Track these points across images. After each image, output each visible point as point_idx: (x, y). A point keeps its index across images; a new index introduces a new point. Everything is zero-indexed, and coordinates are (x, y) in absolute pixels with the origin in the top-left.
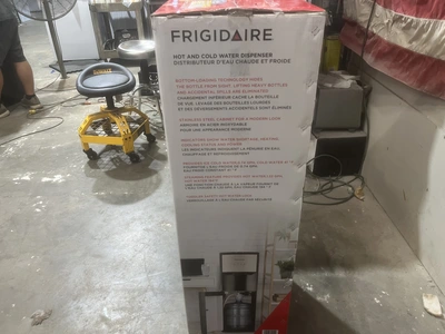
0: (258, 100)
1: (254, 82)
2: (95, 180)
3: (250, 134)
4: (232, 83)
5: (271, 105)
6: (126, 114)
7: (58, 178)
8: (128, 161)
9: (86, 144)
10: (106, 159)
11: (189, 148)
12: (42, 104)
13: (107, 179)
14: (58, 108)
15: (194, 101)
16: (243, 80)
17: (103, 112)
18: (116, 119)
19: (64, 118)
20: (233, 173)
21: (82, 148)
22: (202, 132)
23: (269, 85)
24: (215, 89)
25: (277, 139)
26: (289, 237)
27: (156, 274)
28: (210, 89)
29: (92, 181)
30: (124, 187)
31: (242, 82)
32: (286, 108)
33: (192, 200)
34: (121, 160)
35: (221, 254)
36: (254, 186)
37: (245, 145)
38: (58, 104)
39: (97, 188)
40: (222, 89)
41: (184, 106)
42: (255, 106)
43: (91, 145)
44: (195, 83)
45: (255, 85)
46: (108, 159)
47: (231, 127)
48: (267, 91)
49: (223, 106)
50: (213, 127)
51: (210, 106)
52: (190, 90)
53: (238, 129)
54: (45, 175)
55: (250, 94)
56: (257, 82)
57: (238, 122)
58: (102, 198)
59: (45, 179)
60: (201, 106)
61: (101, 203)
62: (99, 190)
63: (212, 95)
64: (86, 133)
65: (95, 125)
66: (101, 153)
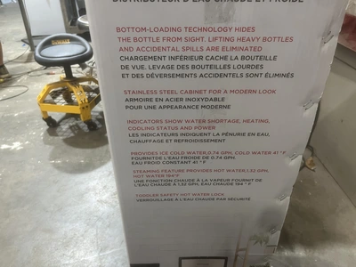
0: (245, 63)
1: (241, 35)
2: (53, 147)
3: (229, 114)
4: (206, 35)
5: (264, 71)
6: (86, 83)
7: (17, 145)
8: (86, 128)
9: (45, 113)
10: (65, 127)
11: (140, 132)
12: (10, 73)
13: (65, 146)
14: (25, 77)
15: (146, 64)
16: (225, 30)
17: (61, 82)
18: (73, 89)
19: (30, 87)
20: (200, 166)
21: (42, 116)
22: (158, 111)
23: (265, 39)
24: (179, 45)
25: (266, 121)
26: (267, 242)
27: (108, 252)
28: (171, 44)
29: (49, 149)
30: (80, 155)
31: (223, 34)
32: (287, 76)
33: (143, 199)
34: (79, 128)
35: (181, 259)
36: (228, 182)
37: (220, 128)
38: (24, 74)
39: (53, 157)
40: (190, 44)
41: (131, 71)
42: (239, 72)
43: (50, 114)
44: (147, 34)
45: (242, 39)
46: (67, 126)
47: (200, 103)
48: (260, 49)
49: (190, 71)
50: (174, 104)
51: (171, 71)
52: (140, 45)
53: (211, 107)
54: (5, 143)
55: (234, 54)
56: (247, 35)
57: (213, 96)
58: (57, 167)
59: (4, 146)
60: (157, 72)
61: (56, 171)
62: (54, 159)
63: (174, 54)
64: (44, 102)
65: (55, 94)
66: (61, 121)
